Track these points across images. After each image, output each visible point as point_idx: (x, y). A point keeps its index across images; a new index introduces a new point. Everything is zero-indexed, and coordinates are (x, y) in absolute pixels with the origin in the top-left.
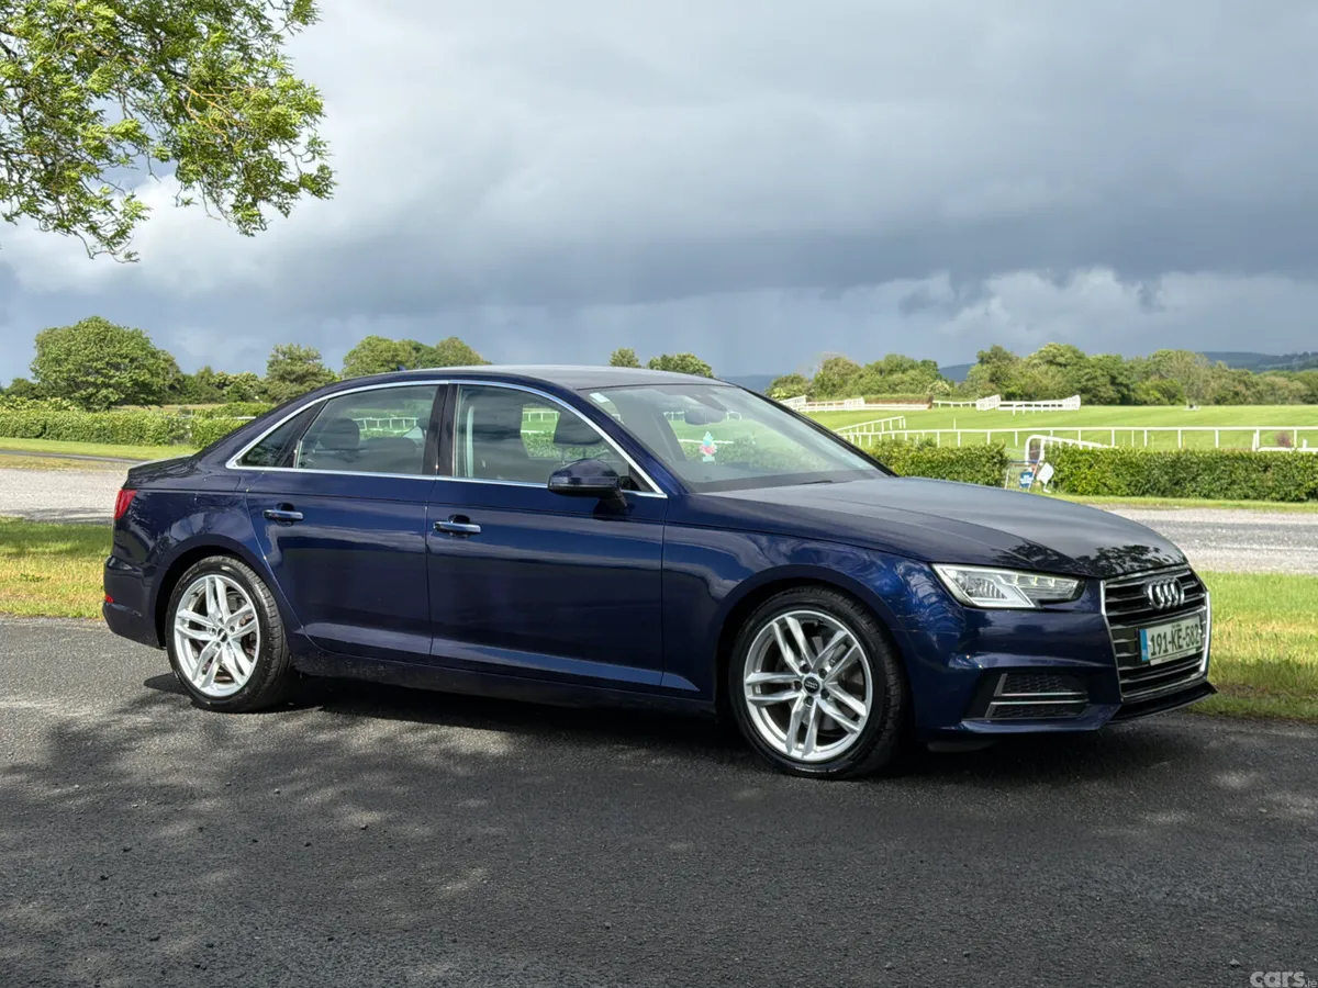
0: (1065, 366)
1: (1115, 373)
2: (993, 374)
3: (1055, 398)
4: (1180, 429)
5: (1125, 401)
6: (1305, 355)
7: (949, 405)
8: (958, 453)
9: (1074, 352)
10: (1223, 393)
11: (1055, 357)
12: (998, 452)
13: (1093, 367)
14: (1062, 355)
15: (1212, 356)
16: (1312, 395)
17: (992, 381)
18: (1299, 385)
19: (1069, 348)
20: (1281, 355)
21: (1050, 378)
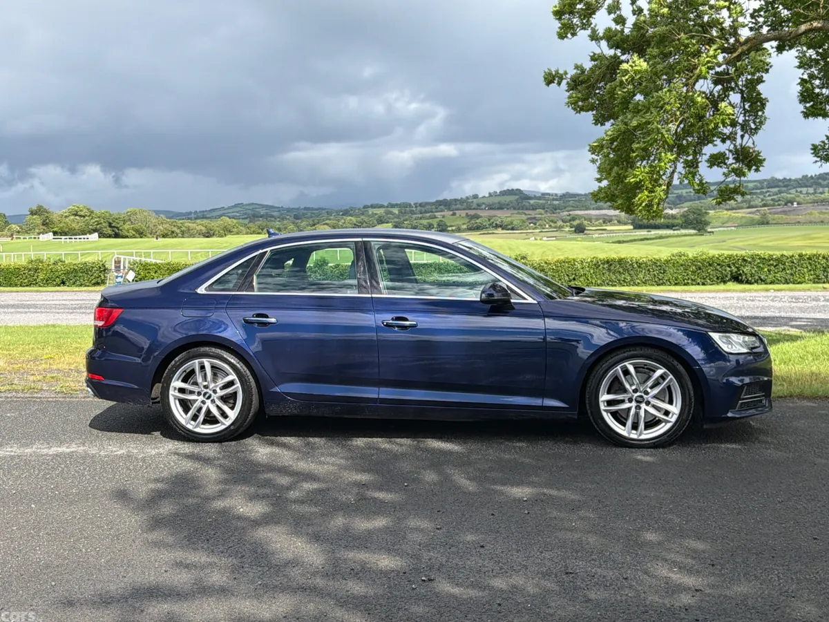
0: (84, 217)
1: (111, 221)
2: (44, 221)
3: (79, 235)
4: (152, 251)
5: (117, 236)
6: (196, 212)
7: (20, 238)
8: (79, 266)
9: (88, 209)
10: (166, 232)
11: (77, 212)
12: (103, 265)
13: (99, 217)
14: (81, 211)
15: (157, 212)
16: (208, 233)
17: (43, 225)
18: (200, 227)
19: (85, 207)
20: (184, 212)
21: (76, 224)
